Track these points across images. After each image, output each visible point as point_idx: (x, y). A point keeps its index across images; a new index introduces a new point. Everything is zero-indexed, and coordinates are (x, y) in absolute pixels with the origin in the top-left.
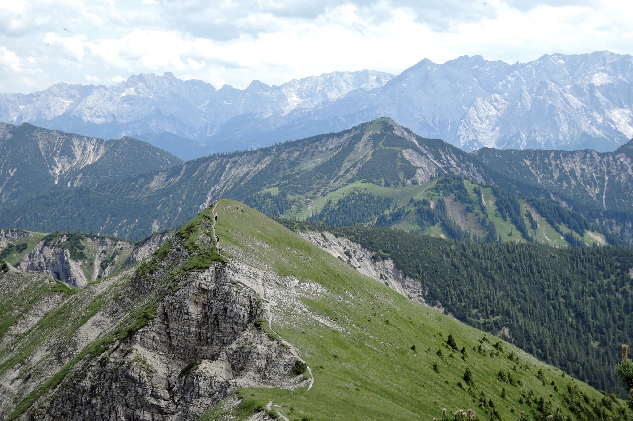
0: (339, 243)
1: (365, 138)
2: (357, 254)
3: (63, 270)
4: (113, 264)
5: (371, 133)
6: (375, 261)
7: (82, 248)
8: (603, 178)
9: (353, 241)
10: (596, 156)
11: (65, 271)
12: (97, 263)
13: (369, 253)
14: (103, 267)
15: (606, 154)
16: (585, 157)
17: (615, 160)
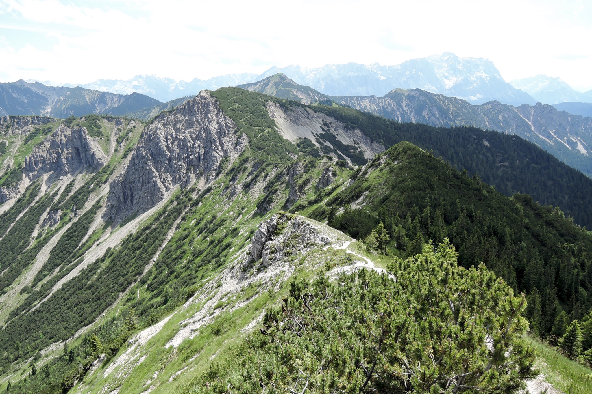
0: (318, 117)
1: (271, 84)
2: (333, 124)
3: (82, 145)
4: (128, 139)
5: (274, 81)
6: (348, 130)
7: (99, 127)
8: (380, 109)
9: (328, 115)
10: (376, 99)
11: (84, 146)
12: (113, 139)
13: (341, 124)
14: (119, 142)
15: (381, 98)
16: (371, 99)
17: (385, 101)
